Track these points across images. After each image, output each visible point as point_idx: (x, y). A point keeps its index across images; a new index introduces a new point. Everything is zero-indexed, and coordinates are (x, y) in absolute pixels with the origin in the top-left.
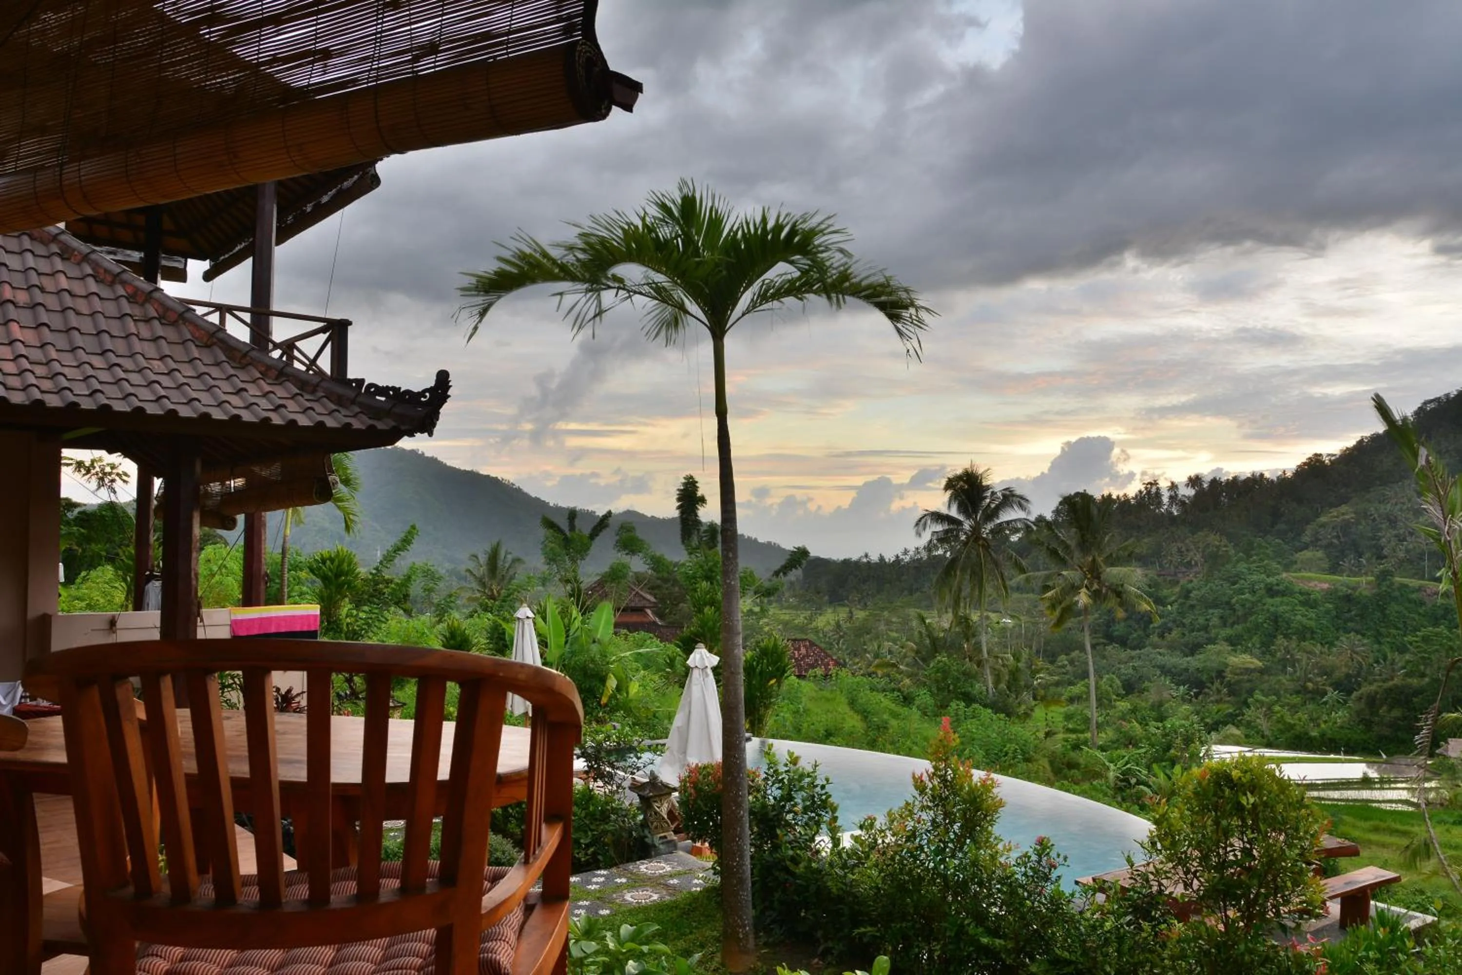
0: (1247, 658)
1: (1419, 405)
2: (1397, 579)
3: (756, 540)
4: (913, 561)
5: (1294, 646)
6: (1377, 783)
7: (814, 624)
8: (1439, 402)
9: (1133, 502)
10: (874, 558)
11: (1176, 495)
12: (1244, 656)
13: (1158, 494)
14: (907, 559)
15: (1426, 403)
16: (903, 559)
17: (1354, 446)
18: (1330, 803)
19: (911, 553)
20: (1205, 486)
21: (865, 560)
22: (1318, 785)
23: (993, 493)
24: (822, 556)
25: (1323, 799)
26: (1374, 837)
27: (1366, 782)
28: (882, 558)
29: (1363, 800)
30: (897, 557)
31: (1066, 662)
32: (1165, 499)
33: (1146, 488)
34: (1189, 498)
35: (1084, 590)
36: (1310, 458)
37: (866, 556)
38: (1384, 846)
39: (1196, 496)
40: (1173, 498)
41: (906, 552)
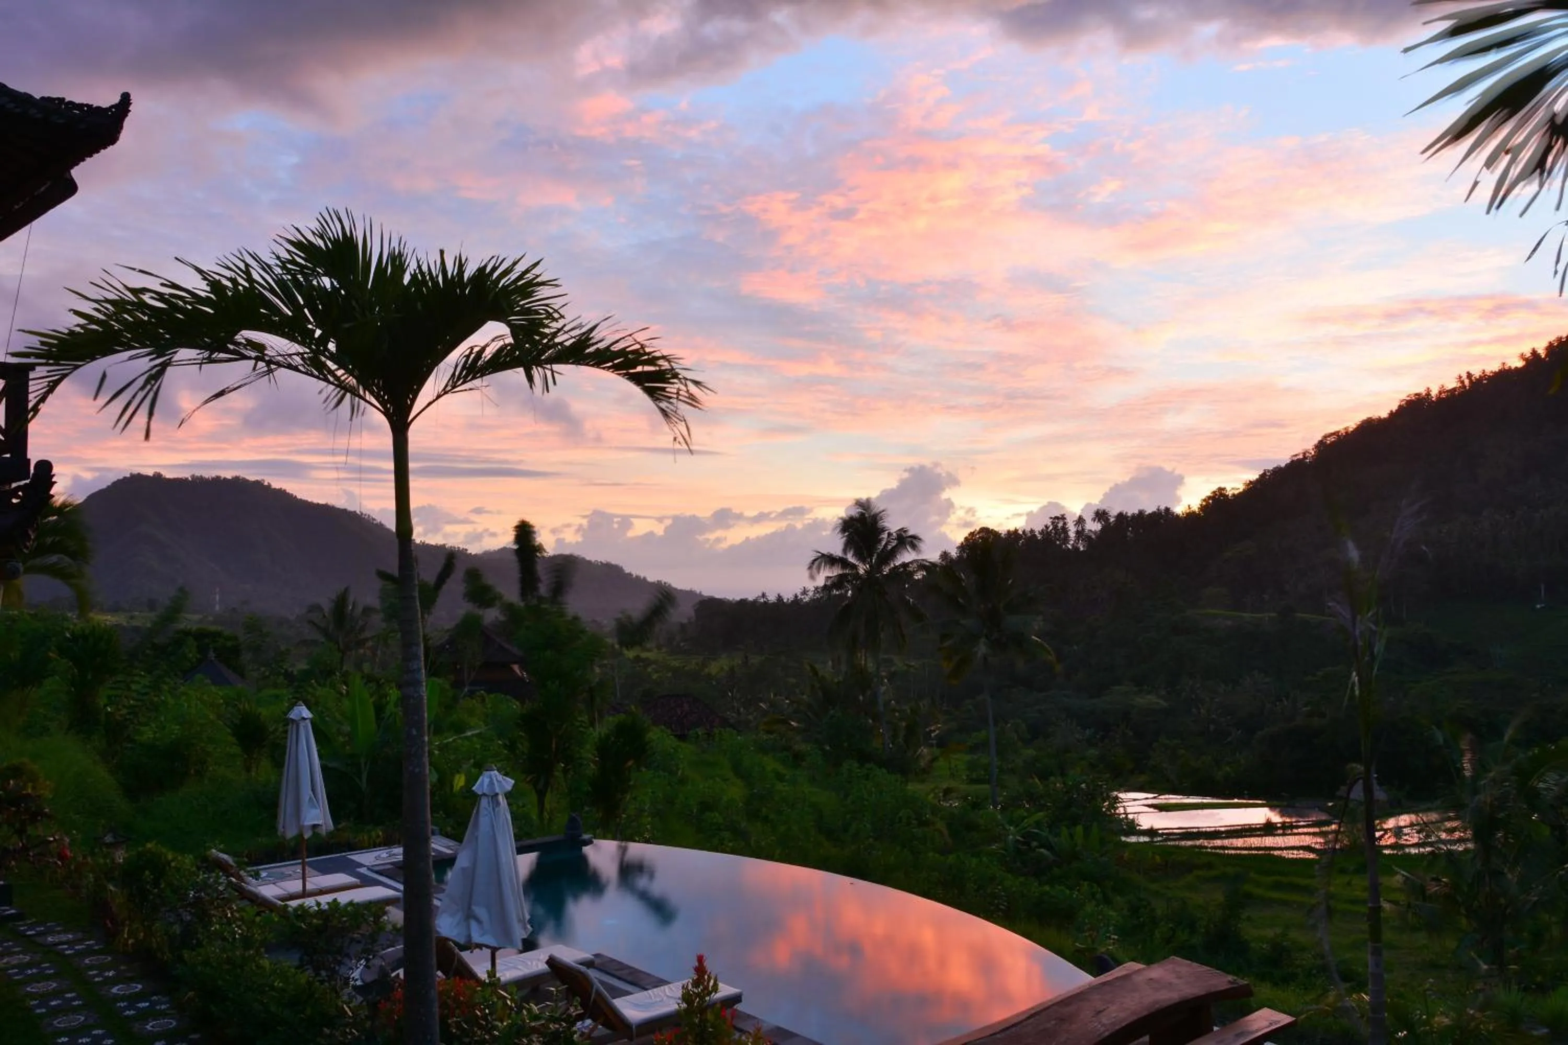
0: (1152, 698)
1: (1320, 439)
2: (1299, 615)
3: (645, 579)
4: (812, 600)
5: (1198, 685)
6: (1279, 828)
7: (706, 670)
8: (1338, 436)
9: (1039, 537)
10: (772, 598)
11: (1083, 530)
12: (1149, 697)
13: (1065, 530)
14: (807, 599)
15: (1325, 437)
16: (801, 599)
17: (1257, 480)
18: (1233, 852)
19: (811, 594)
20: (1112, 520)
21: (762, 600)
22: (1222, 832)
23: (890, 534)
24: (717, 596)
25: (1227, 848)
26: (1276, 895)
27: (1268, 829)
28: (780, 598)
29: (1266, 848)
30: (796, 596)
31: (970, 707)
32: (1072, 534)
33: (1053, 523)
34: (1095, 533)
35: (983, 640)
36: (1214, 492)
37: (764, 595)
38: (1285, 903)
39: (1102, 530)
40: (1079, 534)
41: (805, 592)
